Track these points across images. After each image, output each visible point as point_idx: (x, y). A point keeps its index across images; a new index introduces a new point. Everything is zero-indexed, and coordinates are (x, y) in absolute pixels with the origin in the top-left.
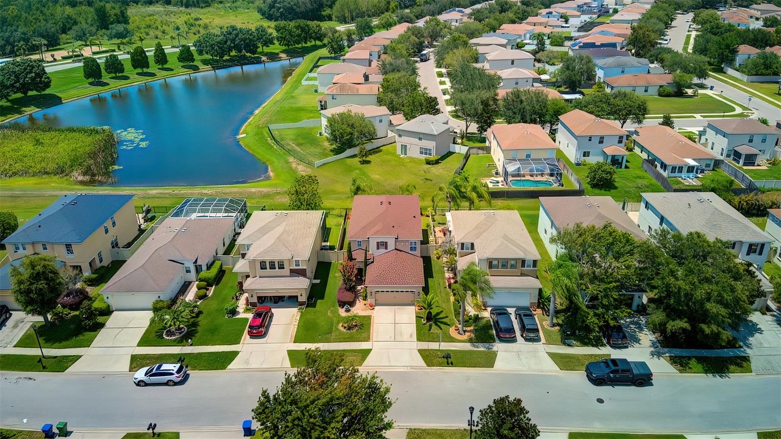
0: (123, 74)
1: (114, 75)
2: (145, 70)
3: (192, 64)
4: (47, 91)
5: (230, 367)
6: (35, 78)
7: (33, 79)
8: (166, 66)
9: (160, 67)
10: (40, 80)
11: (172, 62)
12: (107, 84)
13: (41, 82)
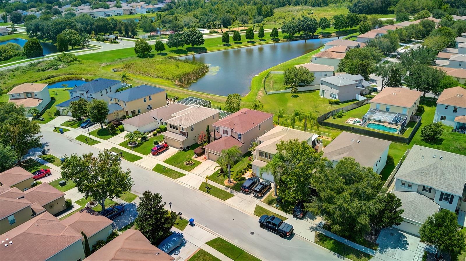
0: (240, 41)
1: (236, 41)
2: (251, 40)
3: (276, 38)
4: (202, 46)
5: (134, 162)
6: (196, 39)
7: (195, 39)
8: (263, 38)
9: (260, 38)
10: (198, 40)
11: (267, 37)
12: (231, 45)
13: (198, 41)
